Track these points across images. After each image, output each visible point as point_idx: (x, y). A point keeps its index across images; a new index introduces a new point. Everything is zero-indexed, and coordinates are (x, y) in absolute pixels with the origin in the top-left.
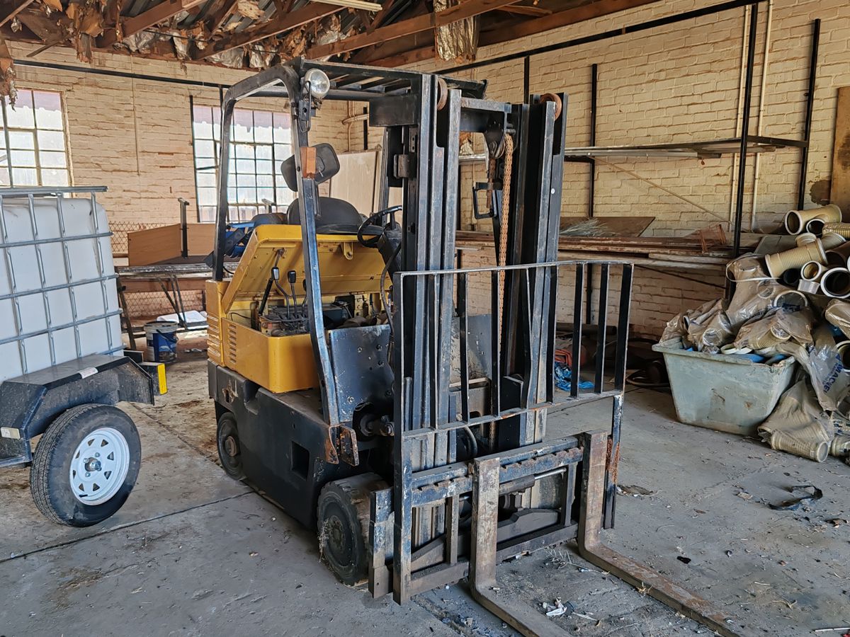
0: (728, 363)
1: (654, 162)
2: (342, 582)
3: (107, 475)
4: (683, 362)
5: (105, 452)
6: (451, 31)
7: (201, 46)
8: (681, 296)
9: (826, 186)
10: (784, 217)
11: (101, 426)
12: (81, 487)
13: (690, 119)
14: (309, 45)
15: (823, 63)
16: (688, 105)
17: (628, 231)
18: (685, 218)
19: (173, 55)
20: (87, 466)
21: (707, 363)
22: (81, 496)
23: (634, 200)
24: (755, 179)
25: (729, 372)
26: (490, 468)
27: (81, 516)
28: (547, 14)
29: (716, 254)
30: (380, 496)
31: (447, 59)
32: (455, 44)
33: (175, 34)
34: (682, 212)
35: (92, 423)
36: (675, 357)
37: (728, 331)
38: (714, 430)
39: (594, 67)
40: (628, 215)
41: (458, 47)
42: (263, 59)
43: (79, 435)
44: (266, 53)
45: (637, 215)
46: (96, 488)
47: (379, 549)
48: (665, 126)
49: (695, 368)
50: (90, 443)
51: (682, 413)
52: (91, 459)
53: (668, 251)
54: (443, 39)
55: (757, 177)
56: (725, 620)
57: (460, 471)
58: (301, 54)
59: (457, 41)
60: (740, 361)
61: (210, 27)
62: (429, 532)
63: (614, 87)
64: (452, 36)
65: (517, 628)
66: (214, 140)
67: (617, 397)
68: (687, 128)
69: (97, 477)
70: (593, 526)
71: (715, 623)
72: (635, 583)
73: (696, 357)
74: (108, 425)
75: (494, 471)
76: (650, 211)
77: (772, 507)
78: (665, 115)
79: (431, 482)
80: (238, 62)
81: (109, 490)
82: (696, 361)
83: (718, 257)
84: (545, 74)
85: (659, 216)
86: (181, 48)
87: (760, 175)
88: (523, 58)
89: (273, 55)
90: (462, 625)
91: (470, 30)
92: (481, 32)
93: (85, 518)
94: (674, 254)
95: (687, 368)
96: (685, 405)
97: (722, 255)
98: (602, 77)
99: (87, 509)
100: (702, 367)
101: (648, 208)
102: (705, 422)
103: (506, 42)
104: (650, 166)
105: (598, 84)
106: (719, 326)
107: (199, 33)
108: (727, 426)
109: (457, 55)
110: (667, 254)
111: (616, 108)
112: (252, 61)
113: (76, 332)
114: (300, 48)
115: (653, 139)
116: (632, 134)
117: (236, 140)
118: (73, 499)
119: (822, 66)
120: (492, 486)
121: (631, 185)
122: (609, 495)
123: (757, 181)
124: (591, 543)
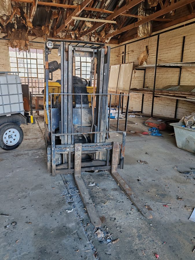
3: (14, 140)
4: (178, 129)
5: (14, 134)
7: (77, 36)
11: (12, 128)
12: (7, 141)
14: (106, 34)
17: (187, 90)
19: (71, 38)
20: (9, 137)
21: (184, 130)
22: (6, 143)
25: (190, 133)
26: (78, 146)
27: (5, 148)
28: (172, 21)
31: (141, 36)
32: (144, 32)
33: (71, 33)
35: (9, 127)
36: (176, 128)
38: (186, 151)
39: (184, 37)
42: (95, 38)
43: (5, 129)
44: (96, 37)
45: (192, 85)
46: (11, 142)
47: (49, 162)
49: (182, 131)
50: (10, 131)
51: (178, 145)
52: (10, 135)
54: (140, 31)
58: (104, 37)
61: (79, 30)
63: (189, 44)
64: (143, 29)
66: (80, 61)
67: (124, 133)
69: (12, 140)
70: (114, 167)
72: (118, 183)
74: (13, 128)
75: (80, 147)
77: (180, 172)
80: (88, 40)
81: (14, 143)
86: (73, 36)
88: (157, 35)
89: (98, 37)
91: (149, 27)
92: (153, 28)
93: (7, 148)
95: (179, 131)
98: (186, 40)
99: (7, 146)
102: (184, 148)
105: (185, 43)
107: (77, 32)
109: (144, 35)
110: (191, 97)
111: (189, 51)
112: (92, 39)
113: (10, 106)
114: (104, 35)
116: (193, 59)
118: (4, 143)
120: (79, 151)
121: (191, 75)
124: (114, 171)
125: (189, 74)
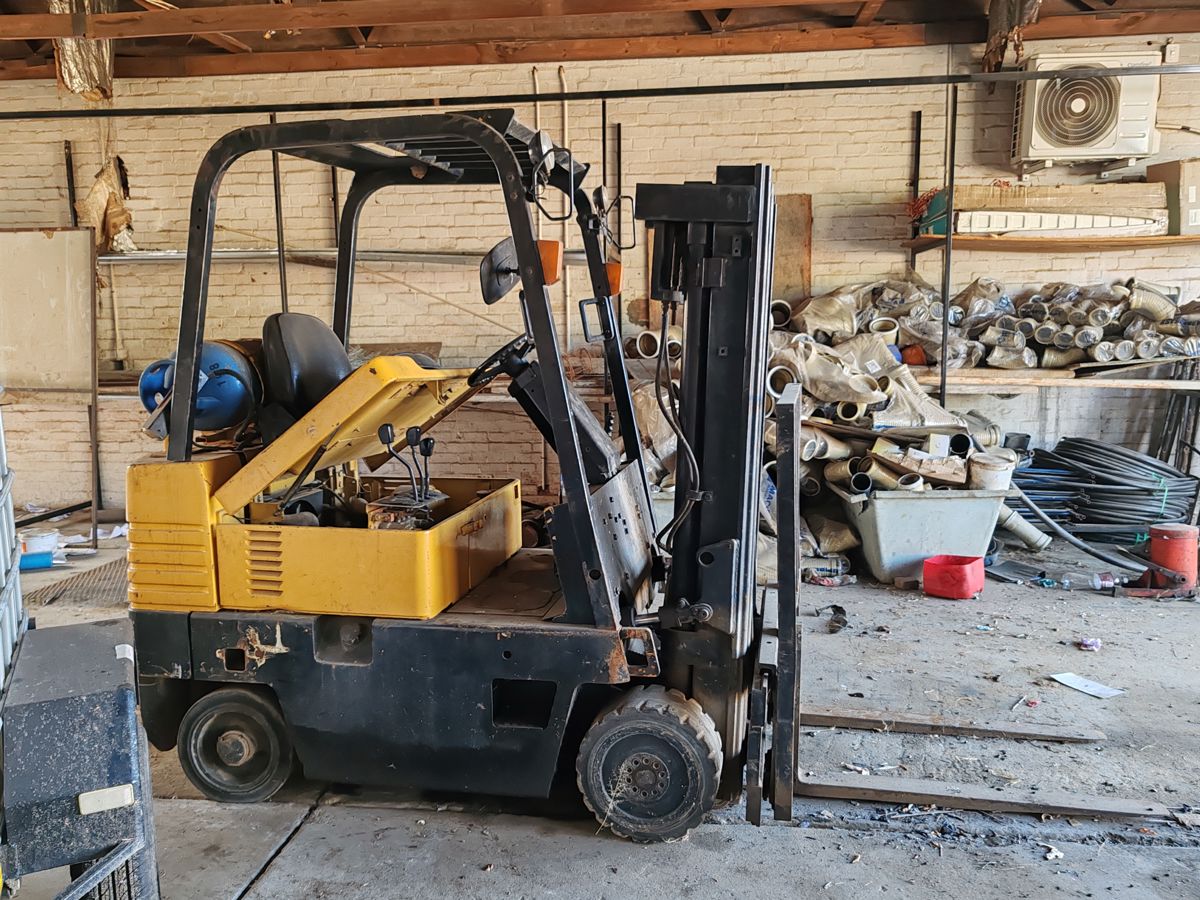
1: (434, 272)
6: (78, 45)
9: (643, 306)
13: (478, 221)
18: (482, 343)
32: (87, 69)
34: (478, 336)
45: (416, 339)
48: (443, 226)
54: (67, 58)
59: (89, 64)
64: (81, 54)
71: (970, 729)
72: (871, 726)
76: (433, 333)
77: (831, 632)
91: (104, 49)
101: (430, 332)
109: (91, 87)
115: (429, 242)
116: (397, 234)
125: (387, 295)
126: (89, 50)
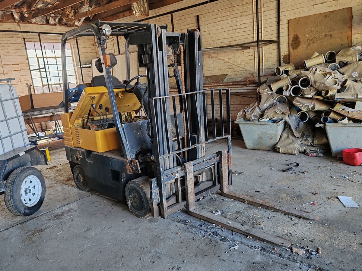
0: (262, 124)
1: (225, 53)
2: (139, 217)
3: (34, 194)
4: (246, 126)
5: (31, 185)
6: (138, 4)
7: (26, 15)
8: (240, 104)
9: (288, 57)
10: (275, 70)
11: (30, 175)
12: (25, 200)
13: (236, 35)
14: (75, 13)
15: (282, 11)
16: (235, 29)
17: (218, 81)
18: (239, 73)
19: (13, 20)
20: (25, 191)
21: (255, 126)
22: (26, 204)
23: (219, 68)
24: (263, 56)
25: (263, 128)
26: (189, 166)
27: (27, 211)
29: (253, 86)
30: (153, 180)
31: (138, 16)
32: (140, 10)
33: (13, 11)
34: (237, 71)
35: (26, 174)
36: (243, 125)
37: (261, 113)
38: (259, 150)
39: (198, 16)
40: (217, 74)
41: (141, 11)
42: (55, 20)
43: (22, 179)
44: (56, 17)
45: (221, 74)
46: (30, 200)
47: (154, 200)
48: (227, 38)
49: (251, 128)
50: (26, 182)
51: (247, 146)
52: (27, 189)
53: (235, 86)
54: (135, 8)
55: (263, 55)
56: (274, 206)
57: (179, 169)
58: (72, 17)
59: (141, 8)
60: (266, 123)
61: (29, 7)
62: (170, 193)
63: (206, 24)
64: (138, 6)
65: (207, 220)
66: (37, 57)
67: (229, 137)
68: (236, 39)
69: (30, 195)
70: (225, 184)
71: (271, 207)
72: (243, 201)
73: (251, 124)
74: (32, 174)
75: (191, 167)
76: (225, 72)
77: (283, 171)
78: (227, 34)
79: (170, 174)
80: (43, 21)
81: (35, 201)
82: (251, 125)
83: (253, 87)
84: (178, 20)
85: (229, 74)
86: (16, 17)
87: (264, 54)
88: (170, 14)
89: (59, 18)
90: (187, 222)
91: (145, 3)
92: (149, 4)
93: (29, 212)
94: (237, 87)
95: (248, 128)
96: (248, 142)
97: (255, 85)
98: (201, 20)
99: (29, 208)
100: (253, 127)
101: (224, 71)
102: (256, 147)
103: (161, 8)
104: (223, 54)
105: (200, 23)
106: (257, 111)
107: (25, 10)
108: (264, 147)
109: (141, 14)
110: (234, 87)
111: (208, 32)
112: (50, 21)
113: (11, 139)
114: (72, 14)
115: (224, 44)
116: (215, 42)
117: (47, 56)
118: (23, 205)
119: (282, 12)
120: (191, 173)
121: (217, 62)
122: (230, 173)
123: (263, 57)
124: (225, 190)
125: (213, 61)
126: (141, 4)
